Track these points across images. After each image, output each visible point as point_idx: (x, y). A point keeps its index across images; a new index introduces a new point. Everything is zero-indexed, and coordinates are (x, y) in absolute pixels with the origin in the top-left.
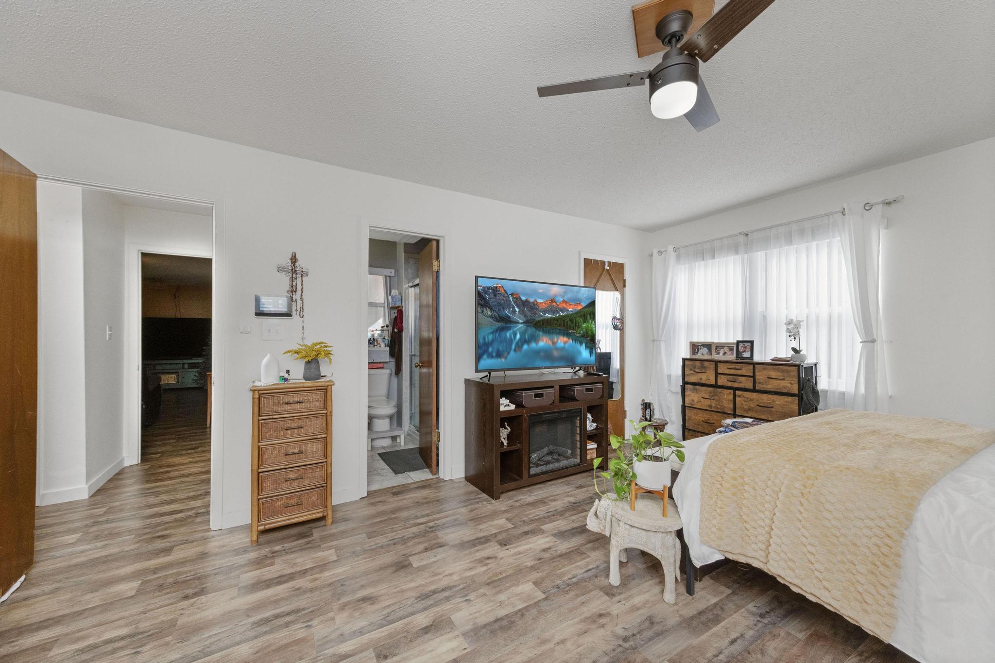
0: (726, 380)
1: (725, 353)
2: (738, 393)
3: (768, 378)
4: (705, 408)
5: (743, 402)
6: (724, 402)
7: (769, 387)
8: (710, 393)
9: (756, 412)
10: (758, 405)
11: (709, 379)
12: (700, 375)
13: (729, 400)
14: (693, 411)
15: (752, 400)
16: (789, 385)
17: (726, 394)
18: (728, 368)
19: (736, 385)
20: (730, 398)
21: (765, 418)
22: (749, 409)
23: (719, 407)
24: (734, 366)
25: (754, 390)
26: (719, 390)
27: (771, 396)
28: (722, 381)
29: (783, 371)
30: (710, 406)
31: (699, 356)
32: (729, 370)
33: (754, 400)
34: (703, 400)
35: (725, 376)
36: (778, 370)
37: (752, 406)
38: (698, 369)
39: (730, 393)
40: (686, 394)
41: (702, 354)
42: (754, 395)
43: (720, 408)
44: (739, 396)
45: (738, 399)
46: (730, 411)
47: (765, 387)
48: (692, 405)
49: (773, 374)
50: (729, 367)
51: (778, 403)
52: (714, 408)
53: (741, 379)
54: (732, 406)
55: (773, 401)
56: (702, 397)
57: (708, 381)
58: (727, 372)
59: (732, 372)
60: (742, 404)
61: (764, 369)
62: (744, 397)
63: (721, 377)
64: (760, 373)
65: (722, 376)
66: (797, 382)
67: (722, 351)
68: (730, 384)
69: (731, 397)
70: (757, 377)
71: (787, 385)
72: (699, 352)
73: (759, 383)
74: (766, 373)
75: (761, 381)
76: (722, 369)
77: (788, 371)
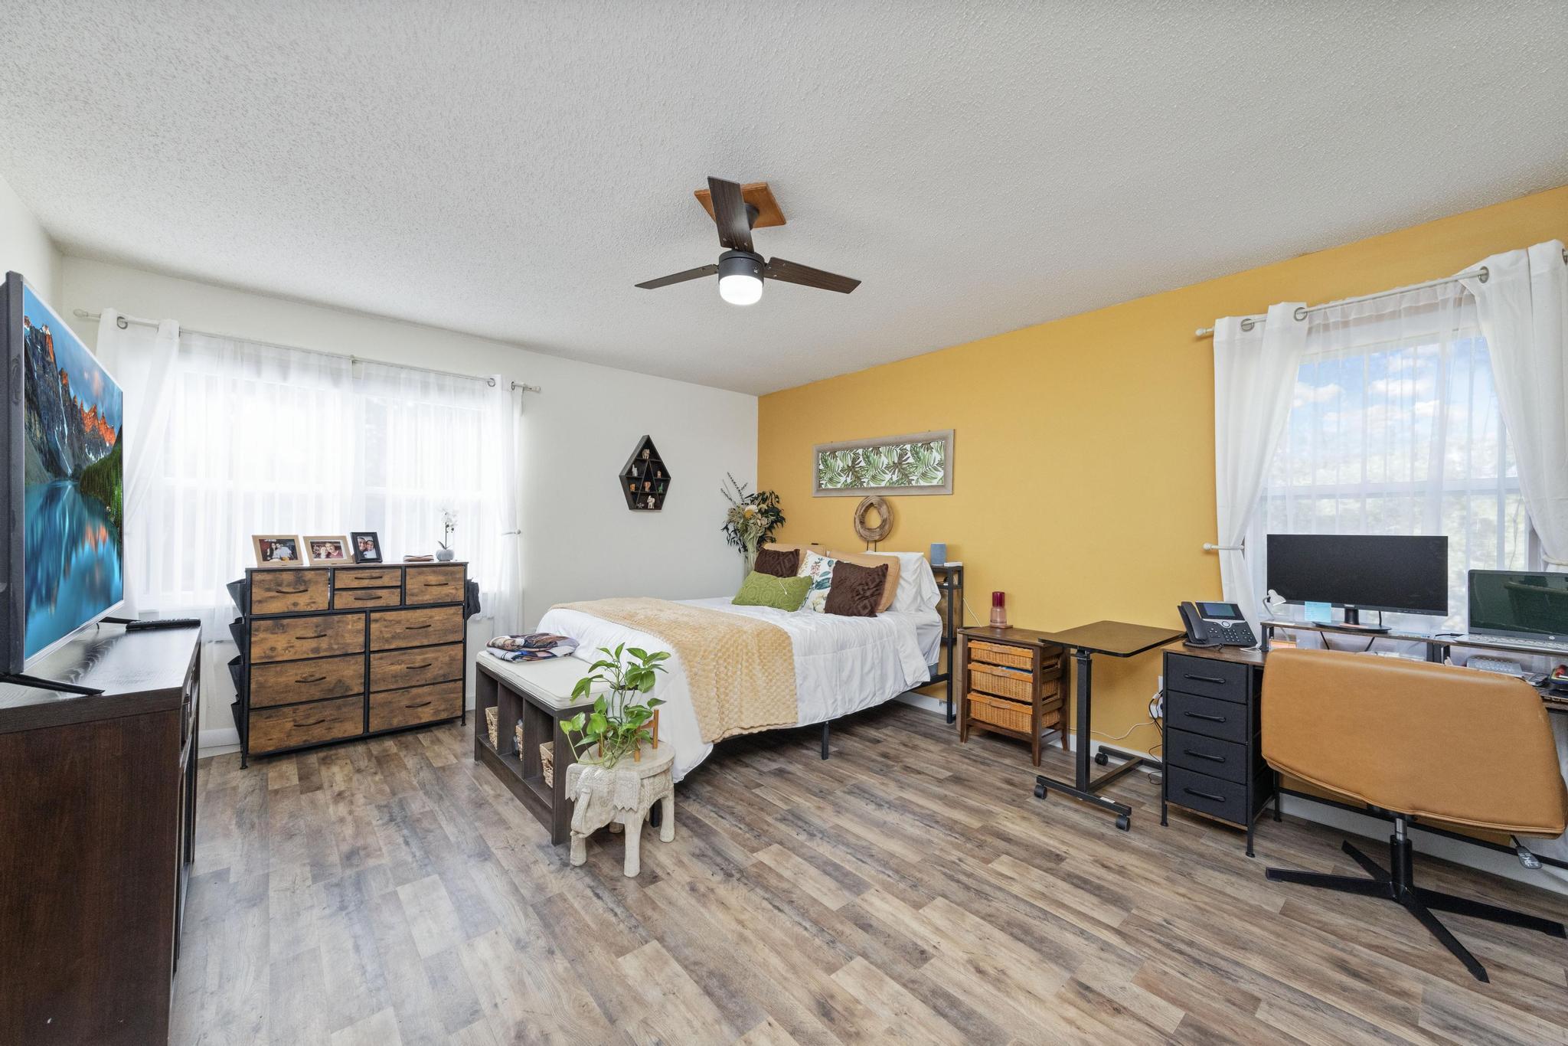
0: (351, 599)
1: (328, 555)
2: (374, 616)
3: (425, 585)
4: (305, 656)
5: (383, 629)
6: (346, 635)
7: (427, 598)
8: (317, 627)
9: (404, 638)
10: (407, 628)
11: (314, 603)
12: (292, 599)
13: (358, 631)
14: (272, 669)
15: (399, 622)
16: (454, 591)
17: (350, 623)
18: (356, 578)
19: (370, 604)
20: (358, 627)
21: (419, 644)
22: (393, 637)
23: (336, 647)
24: (369, 575)
25: (403, 607)
26: (336, 618)
27: (428, 612)
28: (343, 601)
29: (446, 574)
30: (316, 650)
31: (274, 563)
32: (357, 581)
33: (402, 622)
34: (298, 643)
35: (350, 593)
36: (440, 573)
37: (398, 631)
38: (289, 585)
39: (359, 619)
40: (253, 639)
41: (281, 559)
42: (403, 615)
43: (338, 649)
44: (376, 621)
45: (373, 626)
46: (358, 647)
47: (420, 598)
48: (272, 657)
49: (432, 579)
50: (359, 576)
51: (436, 618)
52: (325, 650)
53: (379, 592)
54: (361, 639)
55: (431, 617)
56: (297, 638)
57: (313, 605)
58: (355, 584)
59: (365, 583)
60: (381, 632)
61: (420, 574)
62: (385, 620)
63: (340, 595)
64: (411, 581)
65: (344, 593)
66: (463, 586)
67: (323, 551)
68: (359, 604)
69: (361, 625)
70: (408, 587)
71: (451, 591)
72: (274, 556)
73: (412, 595)
74: (422, 579)
75: (416, 591)
76: (344, 580)
77: (452, 573)
